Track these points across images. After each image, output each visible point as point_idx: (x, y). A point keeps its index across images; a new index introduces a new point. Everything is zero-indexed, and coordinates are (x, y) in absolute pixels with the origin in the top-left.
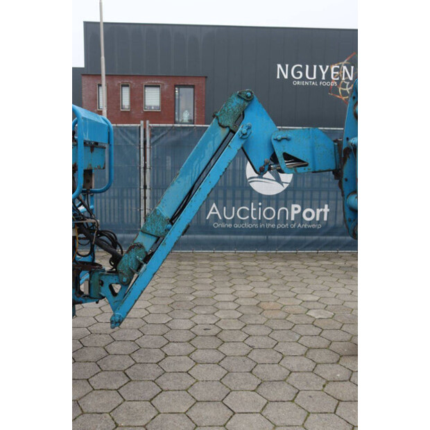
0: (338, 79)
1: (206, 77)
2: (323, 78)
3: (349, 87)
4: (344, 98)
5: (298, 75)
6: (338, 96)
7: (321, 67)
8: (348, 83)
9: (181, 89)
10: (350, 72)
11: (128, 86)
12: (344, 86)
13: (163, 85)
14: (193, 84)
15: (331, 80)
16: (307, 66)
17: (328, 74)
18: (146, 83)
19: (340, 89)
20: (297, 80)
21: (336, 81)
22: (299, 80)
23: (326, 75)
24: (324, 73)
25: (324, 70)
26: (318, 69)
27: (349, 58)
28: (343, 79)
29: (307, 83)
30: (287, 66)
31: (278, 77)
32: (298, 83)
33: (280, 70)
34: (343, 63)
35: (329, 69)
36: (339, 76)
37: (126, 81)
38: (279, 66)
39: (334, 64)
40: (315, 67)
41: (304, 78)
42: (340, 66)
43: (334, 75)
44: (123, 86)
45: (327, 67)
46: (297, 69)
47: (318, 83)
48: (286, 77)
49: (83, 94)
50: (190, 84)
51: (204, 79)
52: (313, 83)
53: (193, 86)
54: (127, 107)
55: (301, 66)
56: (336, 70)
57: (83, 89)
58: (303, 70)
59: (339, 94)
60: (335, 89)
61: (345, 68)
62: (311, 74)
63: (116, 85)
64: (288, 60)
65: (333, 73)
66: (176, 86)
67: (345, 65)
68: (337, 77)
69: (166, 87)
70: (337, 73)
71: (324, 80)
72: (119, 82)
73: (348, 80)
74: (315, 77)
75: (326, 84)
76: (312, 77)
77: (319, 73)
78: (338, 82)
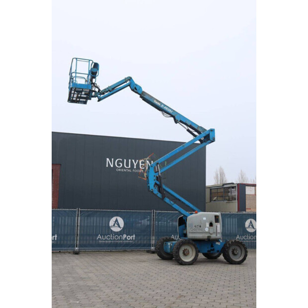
0: (144, 168)
1: (61, 165)
2: (135, 167)
5: (120, 165)
6: (144, 179)
7: (133, 161)
15: (140, 169)
16: (125, 160)
17: (138, 165)
19: (145, 174)
20: (119, 168)
21: (142, 169)
22: (120, 168)
23: (136, 165)
24: (135, 165)
25: (135, 162)
26: (132, 162)
27: (150, 156)
28: (147, 168)
29: (125, 170)
30: (113, 159)
31: (107, 166)
32: (120, 170)
33: (108, 162)
35: (138, 163)
36: (144, 166)
38: (108, 159)
39: (141, 159)
40: (130, 160)
41: (123, 167)
42: (145, 160)
43: (142, 166)
45: (137, 161)
46: (119, 161)
47: (132, 170)
48: (112, 166)
51: (59, 166)
52: (129, 170)
55: (121, 160)
58: (123, 162)
60: (142, 175)
61: (148, 162)
62: (127, 165)
64: (113, 156)
65: (140, 164)
67: (148, 160)
71: (135, 169)
74: (130, 167)
75: (137, 171)
77: (132, 165)
78: (144, 170)
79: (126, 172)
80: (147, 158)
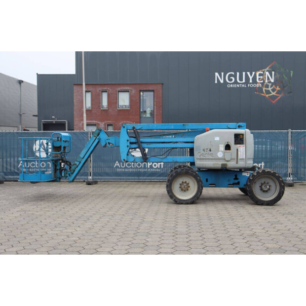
0: (262, 81)
1: (162, 84)
2: (251, 81)
3: (271, 87)
4: (267, 96)
5: (231, 80)
6: (263, 95)
7: (248, 73)
8: (270, 84)
9: (144, 93)
10: (271, 76)
11: (106, 91)
12: (267, 86)
13: (131, 90)
14: (153, 89)
15: (256, 83)
16: (238, 73)
17: (254, 78)
18: (119, 89)
19: (264, 89)
20: (230, 84)
21: (260, 83)
22: (232, 84)
23: (253, 79)
24: (251, 78)
25: (251, 75)
26: (246, 75)
27: (270, 66)
28: (266, 81)
29: (238, 86)
30: (222, 73)
31: (216, 82)
32: (232, 86)
33: (217, 77)
34: (266, 70)
35: (255, 75)
36: (263, 79)
37: (105, 88)
38: (217, 74)
39: (259, 71)
40: (244, 73)
41: (236, 82)
42: (264, 72)
43: (259, 79)
44: (102, 92)
45: (254, 73)
46: (230, 76)
47: (247, 85)
48: (222, 81)
49: (75, 98)
50: (150, 89)
51: (161, 85)
52: (243, 85)
53: (153, 91)
54: (105, 107)
55: (233, 73)
56: (260, 75)
57: (75, 95)
58: (235, 76)
59: (263, 93)
60: (260, 89)
61: (267, 73)
62: (241, 79)
63: (98, 91)
64: (223, 69)
65: (258, 77)
66: (140, 91)
67: (267, 71)
68: (261, 80)
69: (133, 92)
70: (261, 77)
71: (251, 83)
72: (99, 89)
73: (270, 82)
74: (244, 81)
75: (253, 85)
76: (242, 81)
77: (247, 78)
78: (263, 84)
79: (240, 88)
80: (266, 68)
